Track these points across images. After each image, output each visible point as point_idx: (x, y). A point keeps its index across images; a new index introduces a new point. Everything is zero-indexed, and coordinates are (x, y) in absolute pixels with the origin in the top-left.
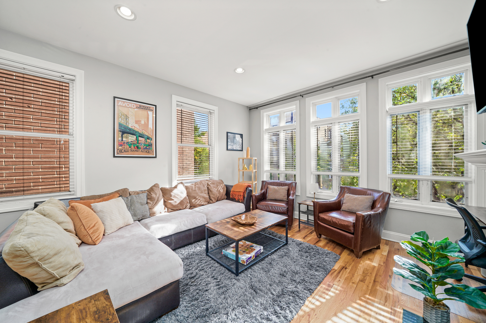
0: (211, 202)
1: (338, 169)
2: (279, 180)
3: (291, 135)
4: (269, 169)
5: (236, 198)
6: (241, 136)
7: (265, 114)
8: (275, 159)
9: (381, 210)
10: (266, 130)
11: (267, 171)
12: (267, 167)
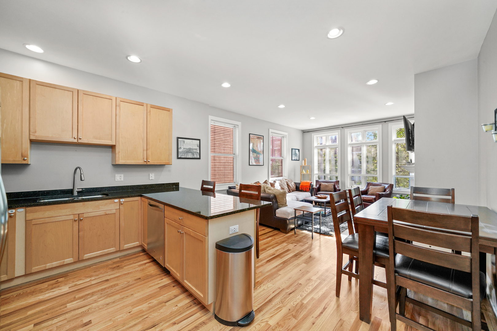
0: (290, 191)
1: (365, 172)
2: (325, 179)
3: (335, 151)
4: (317, 173)
5: (304, 189)
6: (299, 150)
7: (315, 136)
8: (323, 167)
9: (388, 192)
10: (316, 147)
11: (316, 174)
12: (316, 171)
